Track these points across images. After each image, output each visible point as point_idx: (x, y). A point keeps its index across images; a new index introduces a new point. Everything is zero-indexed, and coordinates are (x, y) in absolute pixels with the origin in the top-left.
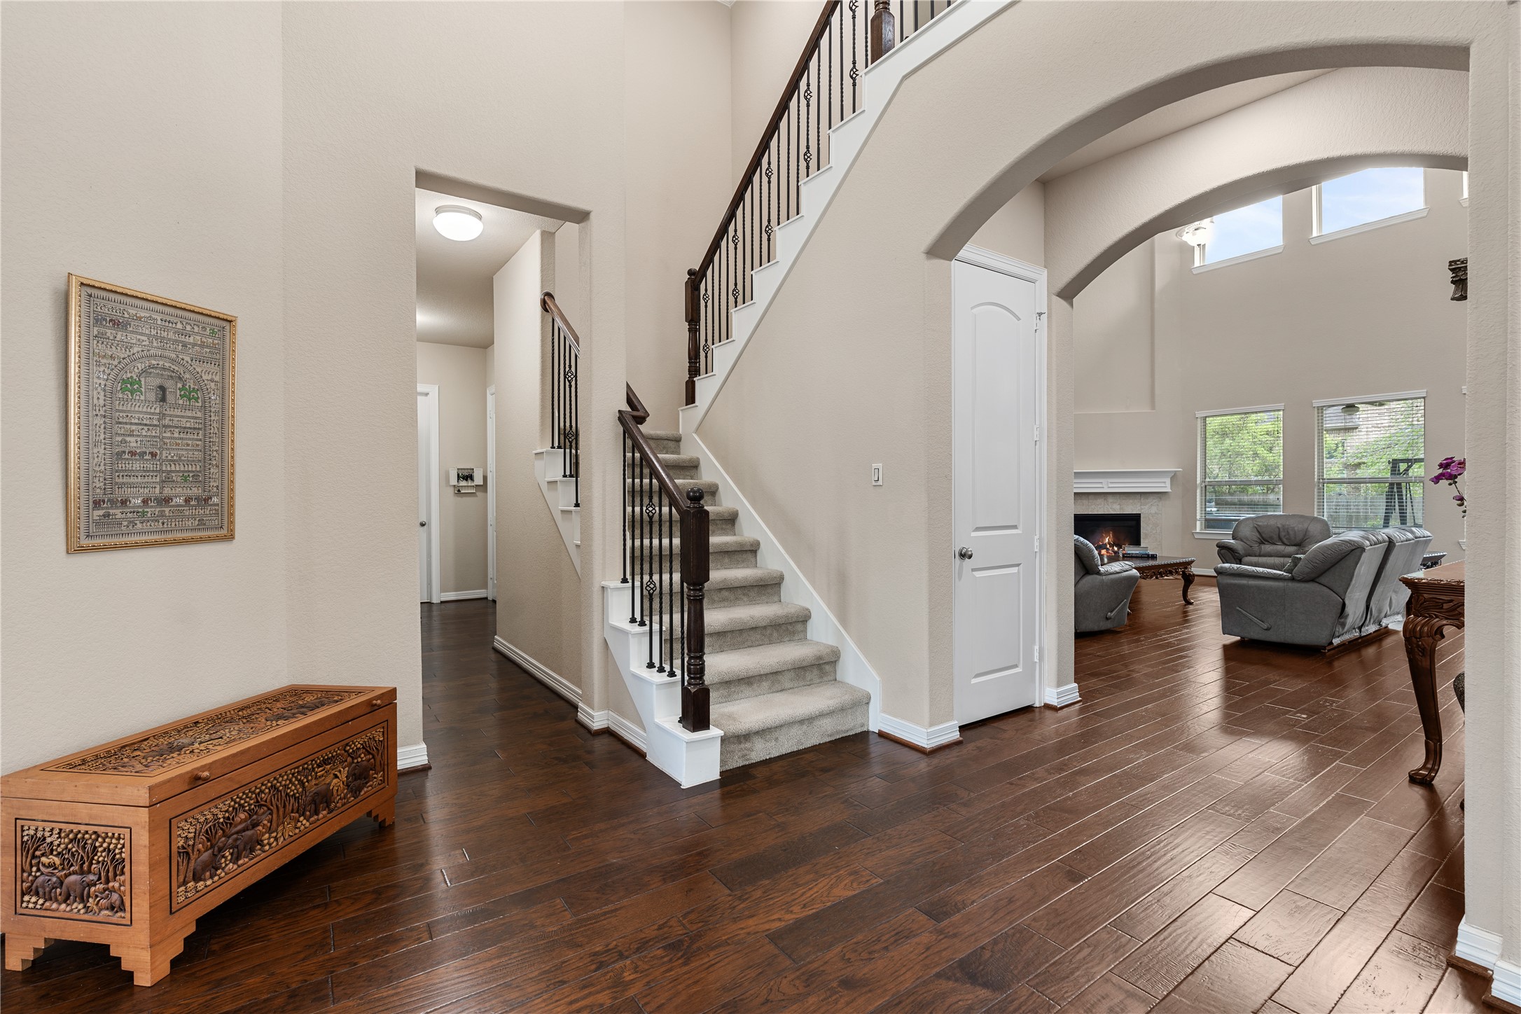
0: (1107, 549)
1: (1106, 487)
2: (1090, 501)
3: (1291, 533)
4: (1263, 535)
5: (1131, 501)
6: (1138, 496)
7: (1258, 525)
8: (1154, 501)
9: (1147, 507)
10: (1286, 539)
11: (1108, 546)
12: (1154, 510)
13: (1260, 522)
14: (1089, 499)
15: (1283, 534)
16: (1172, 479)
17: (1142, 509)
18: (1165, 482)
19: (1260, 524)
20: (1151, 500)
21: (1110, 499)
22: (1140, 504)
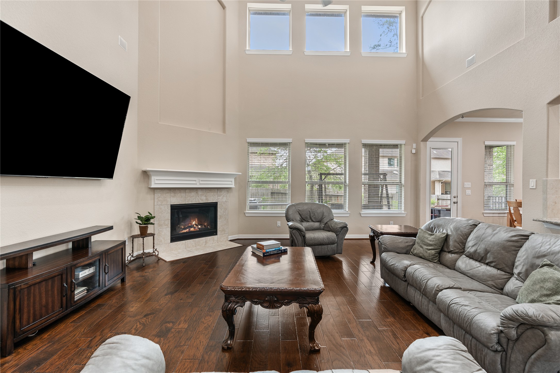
0: (194, 228)
1: (198, 183)
2: (187, 194)
3: (316, 214)
4: (303, 216)
5: (212, 194)
6: (216, 190)
7: (299, 210)
8: (225, 193)
9: (221, 197)
10: (314, 218)
11: (195, 226)
12: (225, 199)
13: (299, 208)
14: (186, 193)
15: (312, 215)
16: (235, 179)
17: (218, 199)
18: (231, 181)
19: (300, 209)
20: (224, 193)
21: (200, 192)
22: (217, 195)
